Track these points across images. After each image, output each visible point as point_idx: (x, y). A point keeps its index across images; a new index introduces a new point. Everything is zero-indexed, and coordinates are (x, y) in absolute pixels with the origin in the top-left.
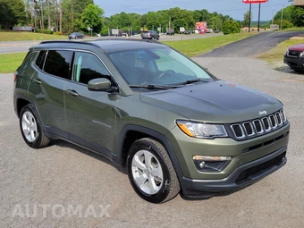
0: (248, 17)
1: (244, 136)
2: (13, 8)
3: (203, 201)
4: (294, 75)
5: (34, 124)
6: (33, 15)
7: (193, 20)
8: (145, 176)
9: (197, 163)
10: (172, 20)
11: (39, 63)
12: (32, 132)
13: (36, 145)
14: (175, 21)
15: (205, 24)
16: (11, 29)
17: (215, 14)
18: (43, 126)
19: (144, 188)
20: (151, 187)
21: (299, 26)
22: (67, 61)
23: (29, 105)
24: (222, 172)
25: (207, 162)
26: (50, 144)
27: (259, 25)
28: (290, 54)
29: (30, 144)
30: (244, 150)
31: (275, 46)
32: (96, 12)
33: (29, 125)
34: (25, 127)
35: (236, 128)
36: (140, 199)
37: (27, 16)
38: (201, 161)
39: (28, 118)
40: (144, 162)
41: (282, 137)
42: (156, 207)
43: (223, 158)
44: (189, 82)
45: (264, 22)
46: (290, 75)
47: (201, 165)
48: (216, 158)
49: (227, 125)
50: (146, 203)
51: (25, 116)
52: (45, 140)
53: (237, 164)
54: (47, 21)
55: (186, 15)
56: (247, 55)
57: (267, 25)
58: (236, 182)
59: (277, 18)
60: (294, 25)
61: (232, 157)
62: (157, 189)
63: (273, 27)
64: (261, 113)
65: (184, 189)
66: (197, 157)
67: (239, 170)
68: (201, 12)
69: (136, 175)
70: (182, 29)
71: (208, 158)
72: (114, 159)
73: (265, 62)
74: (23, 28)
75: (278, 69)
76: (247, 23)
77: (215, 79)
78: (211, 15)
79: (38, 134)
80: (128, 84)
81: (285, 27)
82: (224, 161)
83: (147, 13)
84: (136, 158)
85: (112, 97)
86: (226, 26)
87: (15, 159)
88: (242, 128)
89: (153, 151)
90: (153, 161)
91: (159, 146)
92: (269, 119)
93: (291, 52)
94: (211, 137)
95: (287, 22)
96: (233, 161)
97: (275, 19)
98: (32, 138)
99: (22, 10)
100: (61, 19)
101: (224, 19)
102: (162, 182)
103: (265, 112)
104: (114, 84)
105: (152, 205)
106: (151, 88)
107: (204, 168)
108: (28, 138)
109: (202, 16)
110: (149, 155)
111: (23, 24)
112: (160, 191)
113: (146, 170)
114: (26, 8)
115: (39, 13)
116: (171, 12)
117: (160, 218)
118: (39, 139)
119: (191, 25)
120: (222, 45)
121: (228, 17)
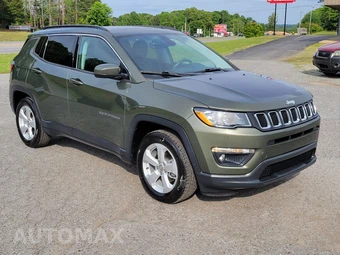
0: (273, 19)
1: (269, 126)
2: (9, 4)
3: (222, 202)
4: (324, 78)
5: (33, 121)
6: (32, 13)
7: (211, 22)
8: (157, 173)
9: (216, 156)
10: (188, 21)
11: (39, 51)
12: (30, 129)
13: (34, 144)
14: (191, 22)
15: (225, 26)
16: (7, 28)
17: (237, 16)
18: (42, 121)
19: (156, 187)
20: (163, 185)
21: (329, 30)
22: (69, 50)
23: (27, 99)
24: (245, 167)
25: (228, 155)
26: (50, 143)
27: (285, 28)
28: (320, 55)
29: (28, 143)
30: (270, 142)
31: (303, 49)
32: (103, 11)
33: (27, 121)
34: (22, 124)
35: (261, 117)
36: (151, 199)
37: (25, 14)
38: (221, 154)
39: (25, 113)
40: (157, 158)
41: (312, 130)
42: (169, 208)
43: (245, 151)
44: (208, 71)
45: (291, 26)
46: (319, 78)
47: (221, 158)
48: (238, 151)
49: (251, 114)
50: (159, 204)
51: (22, 111)
52: (44, 138)
53: (262, 158)
54: (48, 20)
55: (204, 16)
56: (271, 58)
57: (294, 29)
58: (260, 179)
59: (305, 21)
60: (324, 29)
61: (256, 149)
62: (170, 187)
63: (301, 31)
64: (288, 103)
65: (201, 187)
66: (217, 150)
67: (263, 165)
68: (221, 14)
69: (147, 172)
70: (199, 31)
71: (229, 150)
72: (123, 155)
73: (292, 65)
74: (21, 27)
75: (306, 72)
76: (272, 26)
77: (237, 69)
78: (232, 16)
79: (36, 132)
80: (140, 69)
81: (314, 31)
82: (247, 154)
83: (160, 13)
84: (148, 153)
85: (121, 86)
86: (249, 29)
87: (10, 159)
88: (267, 117)
89: (166, 144)
90: (168, 156)
91: (173, 138)
92: (297, 110)
93: (321, 53)
94: (233, 127)
95: (316, 25)
96: (257, 154)
97: (303, 22)
98: (30, 136)
99: (20, 7)
100: (64, 17)
101: (245, 21)
102: (176, 179)
103: (293, 102)
104: (124, 70)
105: (166, 205)
106: (166, 75)
107: (225, 162)
108: (25, 136)
109: (222, 18)
110: (162, 149)
111: (21, 22)
112: (175, 189)
113: (159, 166)
114: (24, 5)
115: (39, 11)
116: (187, 13)
117: (174, 218)
118: (37, 137)
119: (210, 28)
120: (244, 48)
121: (250, 19)
